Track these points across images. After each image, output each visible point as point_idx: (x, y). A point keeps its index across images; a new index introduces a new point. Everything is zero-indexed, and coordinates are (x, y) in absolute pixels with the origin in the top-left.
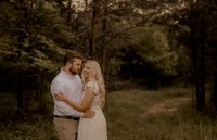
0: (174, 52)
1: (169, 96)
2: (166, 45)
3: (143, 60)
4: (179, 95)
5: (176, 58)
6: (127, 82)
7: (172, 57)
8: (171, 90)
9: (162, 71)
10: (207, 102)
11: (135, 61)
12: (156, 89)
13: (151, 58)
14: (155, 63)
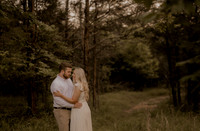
0: (155, 59)
1: (153, 95)
2: (149, 53)
3: (130, 66)
4: (161, 94)
5: (157, 63)
6: (117, 85)
7: (154, 63)
8: (154, 91)
9: (147, 75)
10: (183, 99)
11: (123, 68)
12: (141, 90)
13: (136, 65)
14: (140, 68)
